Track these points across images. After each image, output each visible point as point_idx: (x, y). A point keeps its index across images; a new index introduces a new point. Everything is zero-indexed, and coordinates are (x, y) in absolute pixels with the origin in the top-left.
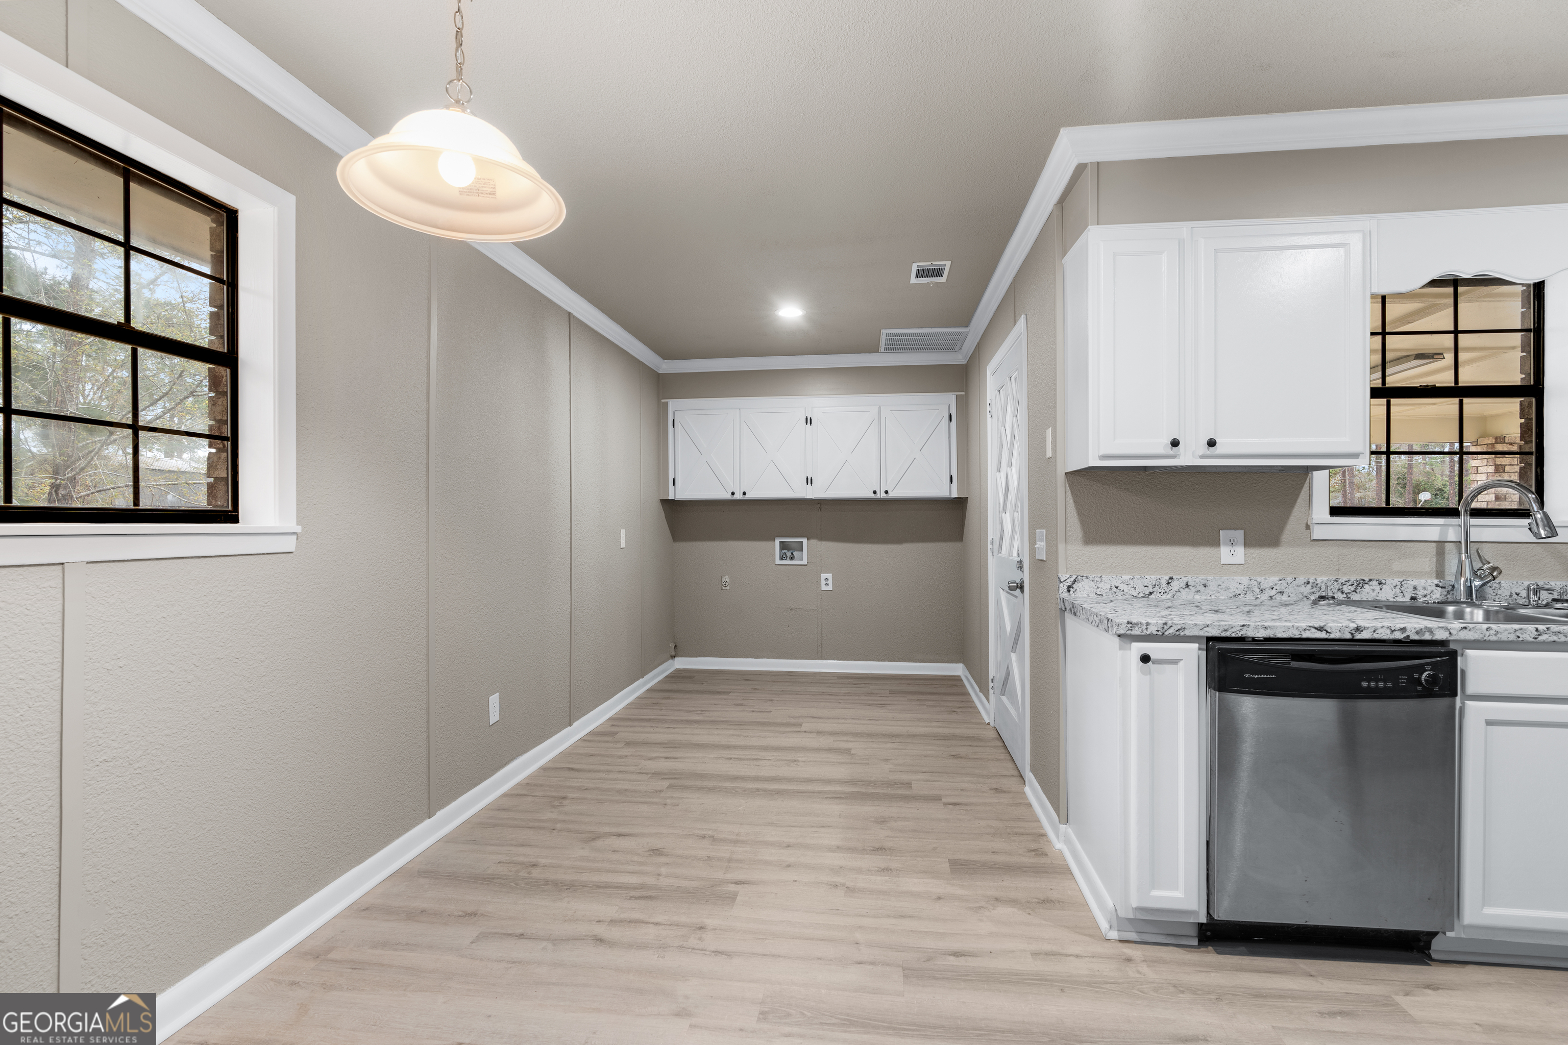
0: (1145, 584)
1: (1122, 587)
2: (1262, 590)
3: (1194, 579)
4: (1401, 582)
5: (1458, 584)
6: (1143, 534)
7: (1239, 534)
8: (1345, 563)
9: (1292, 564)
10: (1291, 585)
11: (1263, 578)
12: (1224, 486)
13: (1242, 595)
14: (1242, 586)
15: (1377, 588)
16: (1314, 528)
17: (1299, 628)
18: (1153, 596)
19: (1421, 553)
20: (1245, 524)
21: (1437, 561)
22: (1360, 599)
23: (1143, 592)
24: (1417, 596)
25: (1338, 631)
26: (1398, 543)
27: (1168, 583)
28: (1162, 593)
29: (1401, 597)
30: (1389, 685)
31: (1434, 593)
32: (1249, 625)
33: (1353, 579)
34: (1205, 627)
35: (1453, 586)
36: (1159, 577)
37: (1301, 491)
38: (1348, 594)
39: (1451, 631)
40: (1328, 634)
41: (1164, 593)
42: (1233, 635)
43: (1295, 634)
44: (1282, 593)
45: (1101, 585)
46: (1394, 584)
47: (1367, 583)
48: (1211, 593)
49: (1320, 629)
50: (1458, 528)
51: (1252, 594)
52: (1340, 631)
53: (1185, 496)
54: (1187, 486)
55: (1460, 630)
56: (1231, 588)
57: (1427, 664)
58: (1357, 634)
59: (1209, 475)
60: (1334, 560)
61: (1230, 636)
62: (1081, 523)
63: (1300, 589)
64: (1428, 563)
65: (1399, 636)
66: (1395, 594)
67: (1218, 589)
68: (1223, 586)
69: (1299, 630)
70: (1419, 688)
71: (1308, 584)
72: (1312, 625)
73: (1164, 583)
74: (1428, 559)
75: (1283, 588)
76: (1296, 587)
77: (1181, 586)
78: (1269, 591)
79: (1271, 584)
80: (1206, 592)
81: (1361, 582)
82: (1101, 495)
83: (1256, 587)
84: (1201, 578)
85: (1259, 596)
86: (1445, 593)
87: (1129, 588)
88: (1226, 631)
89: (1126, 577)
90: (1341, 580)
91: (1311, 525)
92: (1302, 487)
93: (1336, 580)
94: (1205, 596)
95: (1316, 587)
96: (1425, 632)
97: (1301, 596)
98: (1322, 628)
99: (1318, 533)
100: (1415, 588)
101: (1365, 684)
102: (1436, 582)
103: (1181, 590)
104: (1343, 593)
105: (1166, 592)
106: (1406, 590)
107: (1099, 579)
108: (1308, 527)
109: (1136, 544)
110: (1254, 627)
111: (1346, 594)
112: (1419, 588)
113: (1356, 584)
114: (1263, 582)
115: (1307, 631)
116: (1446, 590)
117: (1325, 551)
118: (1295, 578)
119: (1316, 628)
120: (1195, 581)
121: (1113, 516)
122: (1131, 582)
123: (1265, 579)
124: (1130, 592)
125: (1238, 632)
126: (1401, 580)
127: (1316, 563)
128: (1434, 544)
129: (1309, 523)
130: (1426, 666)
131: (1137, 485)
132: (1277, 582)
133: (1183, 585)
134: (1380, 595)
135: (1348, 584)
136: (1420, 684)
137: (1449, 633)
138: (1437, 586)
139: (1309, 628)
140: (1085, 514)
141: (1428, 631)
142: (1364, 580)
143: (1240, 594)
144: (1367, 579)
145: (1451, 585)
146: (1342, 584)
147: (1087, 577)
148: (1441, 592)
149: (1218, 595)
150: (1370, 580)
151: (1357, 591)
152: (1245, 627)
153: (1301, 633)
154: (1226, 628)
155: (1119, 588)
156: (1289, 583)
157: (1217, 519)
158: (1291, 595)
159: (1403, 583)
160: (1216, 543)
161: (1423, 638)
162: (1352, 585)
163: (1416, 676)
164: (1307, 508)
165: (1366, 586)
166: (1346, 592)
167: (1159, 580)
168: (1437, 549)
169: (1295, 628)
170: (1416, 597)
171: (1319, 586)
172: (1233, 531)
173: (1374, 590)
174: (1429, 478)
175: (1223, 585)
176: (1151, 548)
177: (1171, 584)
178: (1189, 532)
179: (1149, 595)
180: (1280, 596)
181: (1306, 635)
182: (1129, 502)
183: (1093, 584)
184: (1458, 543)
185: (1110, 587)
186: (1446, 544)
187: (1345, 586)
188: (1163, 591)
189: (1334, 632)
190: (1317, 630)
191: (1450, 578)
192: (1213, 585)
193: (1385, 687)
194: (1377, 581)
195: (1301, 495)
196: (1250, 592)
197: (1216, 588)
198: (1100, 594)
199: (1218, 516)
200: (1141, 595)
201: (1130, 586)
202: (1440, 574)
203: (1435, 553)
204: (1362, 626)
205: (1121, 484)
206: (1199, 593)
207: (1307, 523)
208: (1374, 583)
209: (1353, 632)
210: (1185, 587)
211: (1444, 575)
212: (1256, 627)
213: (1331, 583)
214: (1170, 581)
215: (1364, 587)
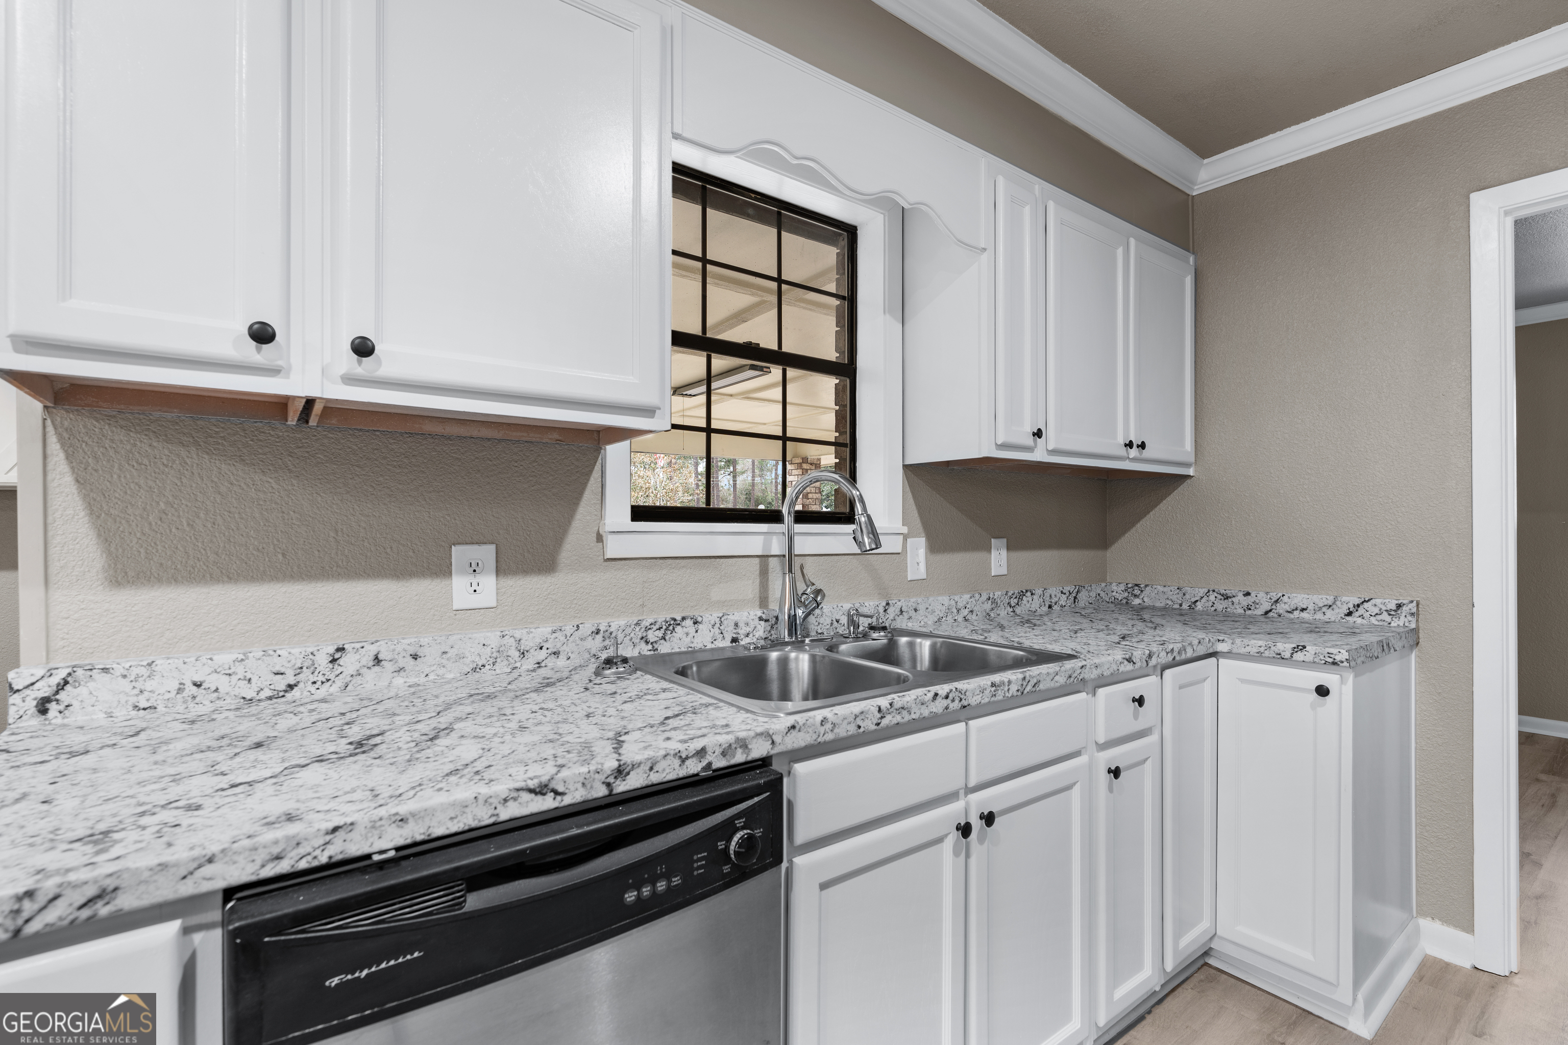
0: (278, 668)
1: (211, 681)
2: (523, 653)
3: (393, 647)
4: (721, 618)
5: (782, 613)
6: (280, 556)
7: (487, 553)
8: (652, 594)
9: (575, 602)
10: (571, 639)
11: (525, 631)
12: (459, 464)
13: (487, 667)
14: (488, 650)
15: (692, 630)
16: (607, 540)
17: (490, 800)
18: (296, 693)
19: (744, 573)
20: (499, 533)
21: (761, 582)
22: (670, 651)
23: (272, 687)
24: (739, 636)
25: (580, 785)
26: (718, 560)
27: (334, 661)
28: (319, 683)
29: (720, 639)
30: (676, 881)
31: (757, 629)
32: (352, 824)
33: (661, 619)
34: (200, 867)
35: (777, 618)
36: (310, 650)
37: (590, 477)
38: (654, 644)
39: (774, 737)
40: (559, 798)
41: (323, 683)
42: (303, 865)
43: (481, 816)
44: (556, 654)
45: (149, 685)
46: (713, 623)
47: (679, 624)
48: (427, 671)
49: (540, 790)
50: (781, 537)
51: (506, 662)
52: (583, 784)
53: (381, 479)
54: (385, 458)
55: (787, 733)
56: (468, 654)
57: (738, 816)
58: (618, 782)
59: (432, 440)
60: (637, 590)
61: (293, 870)
62: (99, 535)
63: (585, 643)
64: (749, 588)
65: (694, 767)
66: (713, 637)
67: (443, 661)
68: (452, 653)
69: (491, 804)
70: (726, 869)
71: (597, 633)
72: (521, 784)
73: (322, 660)
74: (751, 581)
75: (559, 645)
76: (579, 642)
77: (364, 662)
78: (536, 653)
79: (538, 640)
80: (417, 668)
81: (672, 622)
82: (162, 467)
83: (513, 648)
84: (407, 644)
85: (518, 665)
86: (769, 628)
87: (233, 683)
88: (278, 858)
89: (224, 659)
90: (644, 622)
91: (604, 534)
92: (591, 472)
93: (637, 624)
94: (416, 677)
95: (609, 637)
96: (736, 748)
97: (587, 656)
98: (546, 786)
99: (615, 547)
100: (736, 625)
101: (630, 897)
102: (759, 613)
103: (362, 671)
104: (647, 642)
105: (328, 680)
106: (726, 630)
107: (144, 671)
108: (600, 538)
109: (262, 579)
110: (369, 825)
111: (652, 643)
112: (741, 624)
113: (664, 627)
114: (524, 639)
115: (511, 804)
116: (770, 623)
117: (624, 577)
118: (578, 626)
119: (531, 791)
120: (394, 650)
121: (198, 517)
122: (240, 670)
123: (528, 633)
124: (237, 691)
125: (318, 852)
126: (721, 615)
127: (612, 598)
128: (757, 560)
129: (601, 532)
130: (738, 819)
131: (267, 450)
132: (549, 636)
133: (368, 660)
134: (695, 641)
135: (655, 628)
136: (728, 859)
137: (770, 742)
138: (761, 619)
139: (514, 794)
140: (112, 511)
141: (741, 747)
142: (675, 620)
143: (484, 666)
144: (679, 618)
145: (775, 617)
146: (647, 629)
147: (105, 670)
148: (765, 628)
149: (441, 671)
150: (684, 619)
151: (667, 638)
152: (340, 834)
153: (496, 812)
154: (276, 850)
155: (205, 685)
156: (569, 635)
157: (445, 525)
158: (572, 656)
159: (722, 619)
160: (443, 570)
161: (733, 761)
162: (660, 629)
163: (721, 845)
164: (599, 506)
165: (678, 629)
166: (651, 641)
167: (311, 657)
168: (760, 566)
169: (481, 800)
170: (737, 638)
171: (614, 635)
172: (476, 547)
173: (687, 634)
174: (764, 494)
175: (453, 650)
176: (300, 587)
177: (341, 662)
178: (389, 550)
179: (286, 691)
180: (554, 660)
181: (505, 814)
182: (245, 487)
183: (125, 685)
184: (782, 558)
185: (177, 686)
186: (770, 559)
187: (650, 632)
188: (321, 678)
189: (572, 788)
190: (533, 795)
191: (774, 606)
192: (431, 654)
193: (669, 889)
194: (692, 619)
195: (589, 485)
196: (502, 658)
197: (438, 659)
198: (146, 705)
199: (448, 518)
200: (267, 693)
201: (234, 678)
202: (763, 602)
203: (758, 572)
204: (629, 762)
205: (223, 445)
206: (402, 673)
207: (598, 531)
208: (689, 622)
209: (611, 780)
210: (371, 663)
211: (767, 602)
212: (374, 825)
213: (631, 629)
214: (336, 656)
215: (676, 630)
